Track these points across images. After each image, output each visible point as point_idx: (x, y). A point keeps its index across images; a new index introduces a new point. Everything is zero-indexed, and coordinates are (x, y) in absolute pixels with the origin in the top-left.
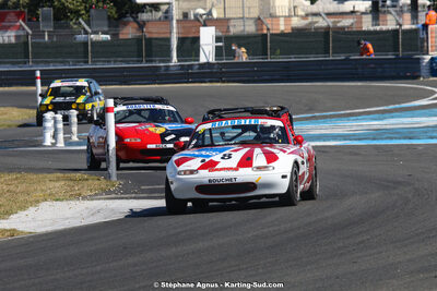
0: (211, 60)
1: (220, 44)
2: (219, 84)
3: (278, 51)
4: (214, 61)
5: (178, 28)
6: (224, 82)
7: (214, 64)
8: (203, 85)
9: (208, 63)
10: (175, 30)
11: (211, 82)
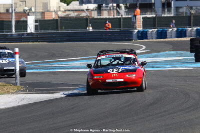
0: (32, 32)
1: (37, 24)
2: (37, 43)
3: (64, 28)
4: (34, 32)
5: (15, 16)
6: (39, 42)
7: (34, 33)
8: (30, 43)
9: (31, 33)
10: (14, 17)
11: (33, 42)
